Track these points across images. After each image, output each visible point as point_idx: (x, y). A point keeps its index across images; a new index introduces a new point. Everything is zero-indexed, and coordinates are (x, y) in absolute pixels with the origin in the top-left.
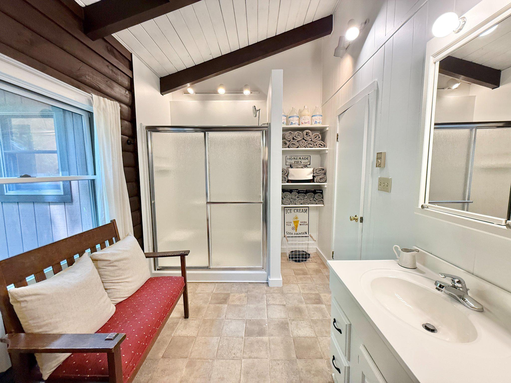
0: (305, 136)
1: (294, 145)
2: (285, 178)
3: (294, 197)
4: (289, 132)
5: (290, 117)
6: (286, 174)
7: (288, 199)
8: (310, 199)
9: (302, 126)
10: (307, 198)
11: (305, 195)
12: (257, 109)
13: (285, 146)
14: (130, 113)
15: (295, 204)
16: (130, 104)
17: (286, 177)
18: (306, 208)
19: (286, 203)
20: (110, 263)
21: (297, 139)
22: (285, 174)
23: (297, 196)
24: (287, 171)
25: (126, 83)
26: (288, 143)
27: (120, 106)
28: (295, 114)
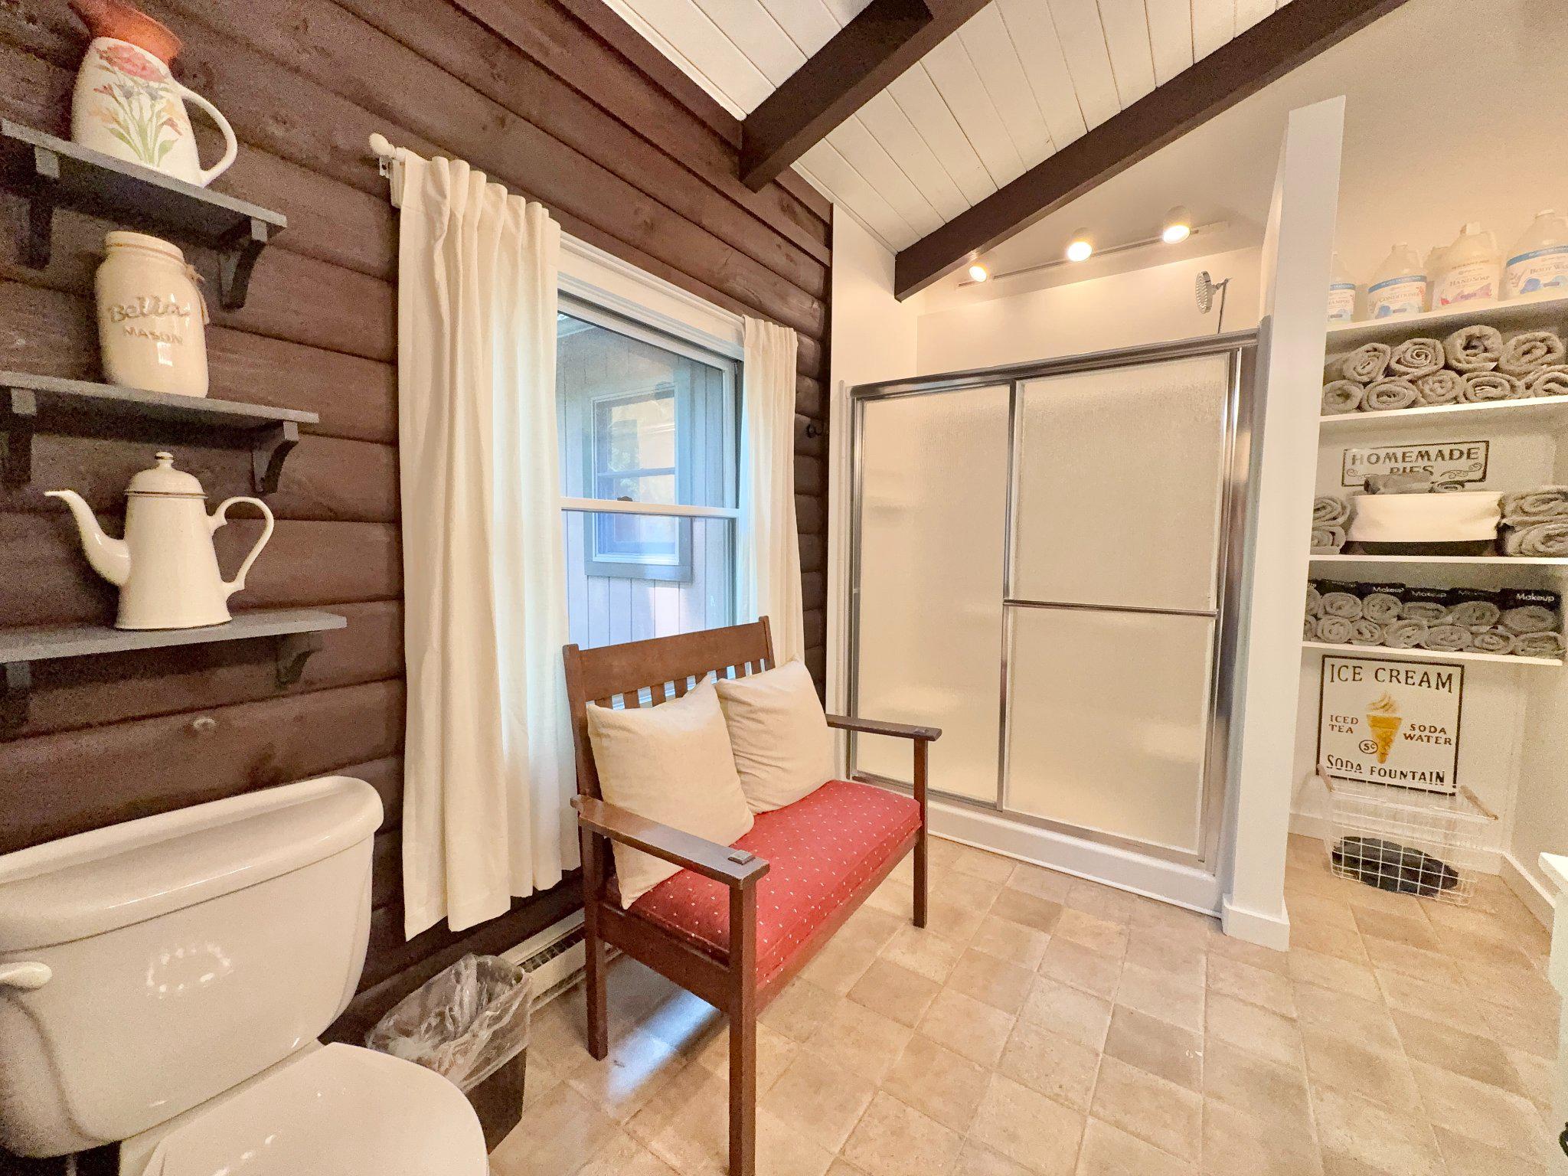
0: (1461, 354)
1: (1393, 399)
2: (1333, 534)
3: (1376, 615)
4: (1368, 346)
5: (1373, 289)
6: (1341, 520)
7: (1346, 622)
8: (1474, 629)
9: (1440, 313)
10: (1452, 625)
11: (1442, 608)
12: (1214, 282)
13: (1342, 406)
14: (819, 356)
15: (1383, 644)
16: (820, 333)
17: (1340, 531)
18: (1445, 671)
19: (1331, 637)
20: (752, 713)
21: (1409, 370)
22: (1334, 519)
23: (1395, 611)
24: (1344, 508)
25: (816, 282)
26: (1358, 393)
27: (799, 340)
28: (1406, 271)
